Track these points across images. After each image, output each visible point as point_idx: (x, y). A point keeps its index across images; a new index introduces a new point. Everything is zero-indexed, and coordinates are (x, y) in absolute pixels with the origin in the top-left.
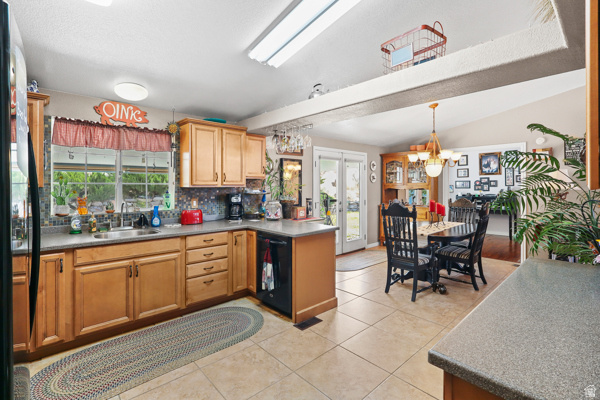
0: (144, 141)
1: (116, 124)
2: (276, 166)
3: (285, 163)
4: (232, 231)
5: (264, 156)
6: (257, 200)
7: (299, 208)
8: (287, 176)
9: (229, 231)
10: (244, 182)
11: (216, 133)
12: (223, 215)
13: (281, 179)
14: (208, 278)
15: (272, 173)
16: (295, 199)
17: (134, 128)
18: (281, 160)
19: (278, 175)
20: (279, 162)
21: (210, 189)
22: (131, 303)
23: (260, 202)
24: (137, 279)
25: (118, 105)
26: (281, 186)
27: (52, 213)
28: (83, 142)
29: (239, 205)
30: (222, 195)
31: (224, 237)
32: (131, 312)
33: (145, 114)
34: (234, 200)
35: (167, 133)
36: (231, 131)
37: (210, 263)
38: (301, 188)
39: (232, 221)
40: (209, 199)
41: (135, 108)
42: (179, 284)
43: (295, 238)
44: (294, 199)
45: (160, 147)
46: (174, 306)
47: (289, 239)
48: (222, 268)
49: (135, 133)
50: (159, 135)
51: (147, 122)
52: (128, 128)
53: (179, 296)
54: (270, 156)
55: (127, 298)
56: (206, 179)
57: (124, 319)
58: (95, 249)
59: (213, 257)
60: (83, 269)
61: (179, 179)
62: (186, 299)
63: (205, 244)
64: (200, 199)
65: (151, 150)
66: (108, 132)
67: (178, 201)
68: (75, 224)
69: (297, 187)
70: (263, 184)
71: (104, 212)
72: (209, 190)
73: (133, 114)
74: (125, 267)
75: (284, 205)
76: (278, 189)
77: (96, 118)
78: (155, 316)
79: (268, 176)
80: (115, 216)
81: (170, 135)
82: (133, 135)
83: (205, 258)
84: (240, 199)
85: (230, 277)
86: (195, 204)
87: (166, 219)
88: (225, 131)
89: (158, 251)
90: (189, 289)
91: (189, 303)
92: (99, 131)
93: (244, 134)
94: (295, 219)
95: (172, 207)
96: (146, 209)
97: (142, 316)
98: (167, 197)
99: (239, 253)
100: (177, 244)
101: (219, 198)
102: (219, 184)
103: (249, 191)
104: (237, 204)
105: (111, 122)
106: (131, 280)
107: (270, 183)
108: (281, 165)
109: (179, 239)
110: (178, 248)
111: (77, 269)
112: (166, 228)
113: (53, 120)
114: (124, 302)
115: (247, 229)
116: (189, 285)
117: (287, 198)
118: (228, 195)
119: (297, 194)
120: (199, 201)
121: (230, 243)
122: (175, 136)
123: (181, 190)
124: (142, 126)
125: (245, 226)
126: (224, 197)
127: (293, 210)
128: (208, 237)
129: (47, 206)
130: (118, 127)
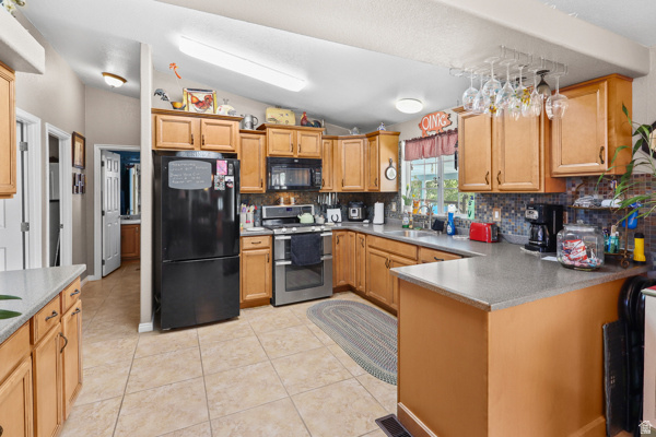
1: (431, 134)
21: (519, 195)
25: (430, 117)
27: (402, 211)
34: (528, 214)
40: (517, 210)
41: (441, 114)
51: (450, 124)
64: (505, 210)
67: (478, 210)
68: (404, 220)
71: (425, 214)
73: (440, 120)
77: (419, 134)
84: (535, 215)
86: (497, 216)
89: (402, 253)
95: (473, 216)
98: (469, 204)
105: (428, 134)
109: (415, 248)
110: (414, 256)
113: (403, 144)
120: (503, 212)
123: (480, 196)
124: (446, 129)
129: (400, 205)
130: (432, 137)
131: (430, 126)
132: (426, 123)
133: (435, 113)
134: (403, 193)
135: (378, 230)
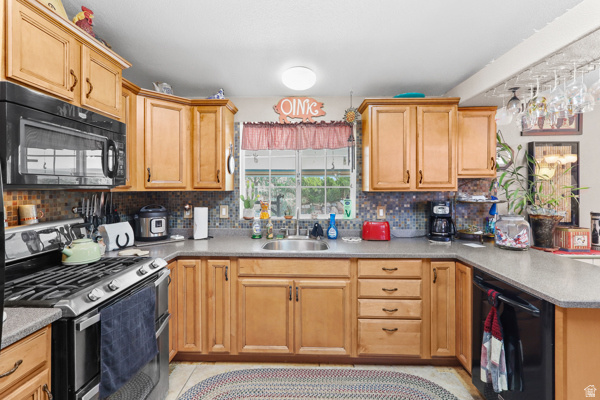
0: (322, 137)
1: (293, 122)
2: (520, 155)
3: (538, 150)
4: (430, 260)
5: (493, 141)
6: (481, 211)
7: (572, 231)
8: (543, 172)
9: (423, 260)
10: (455, 184)
11: (407, 114)
12: (423, 231)
13: (531, 178)
14: (390, 324)
15: (511, 169)
16: (564, 213)
17: (311, 123)
18: (531, 146)
19: (523, 172)
20: (525, 148)
21: (403, 193)
22: (291, 332)
23: (487, 214)
24: (297, 303)
25: (294, 101)
26: (531, 190)
27: (241, 216)
28: (265, 145)
29: (447, 218)
30: (421, 203)
31: (414, 268)
32: (291, 343)
33: (322, 106)
34: (437, 210)
35: (346, 124)
36: (431, 108)
37: (393, 304)
38: (577, 193)
39: (435, 242)
40: (401, 207)
41: (312, 100)
42: (348, 322)
43: (565, 310)
44: (560, 213)
45: (340, 143)
46: (340, 351)
47: (548, 308)
48: (412, 314)
49: (313, 129)
50: (337, 129)
51: (323, 114)
52: (305, 124)
53: (348, 340)
54: (506, 139)
55: (287, 324)
56: (393, 181)
57: (283, 349)
58: (255, 261)
59: (396, 294)
60: (246, 281)
61: (360, 182)
62: (358, 346)
63: (384, 274)
64: (389, 208)
65: (328, 148)
66: (287, 131)
67: (360, 209)
68: (256, 229)
69: (568, 192)
70: (491, 187)
71: (282, 218)
72: (402, 195)
73: (309, 108)
74: (286, 287)
75: (536, 223)
76: (523, 196)
77: (275, 118)
78: (318, 356)
79: (500, 173)
80: (293, 222)
81: (350, 126)
82: (310, 132)
83: (384, 294)
84: (447, 210)
85: (425, 331)
86: (381, 213)
87: (346, 230)
88: (421, 109)
89: (322, 274)
90: (362, 334)
91: (361, 352)
92: (279, 131)
93: (453, 109)
94: (564, 250)
95: (353, 216)
96: (323, 217)
97: (304, 351)
98: (347, 203)
99: (442, 296)
100: (344, 267)
101: (416, 207)
102: (412, 187)
103: (464, 197)
104: (442, 217)
105: (289, 120)
106: (291, 303)
107: (505, 185)
108: (530, 152)
109: (347, 263)
110: (347, 273)
111: (240, 280)
112: (343, 242)
113: (241, 126)
114: (285, 329)
115: (456, 260)
116: (361, 327)
117: (542, 211)
118: (429, 202)
119: (568, 205)
120: (388, 209)
121: (425, 277)
122: (355, 126)
123: (363, 195)
124: (319, 120)
125: (453, 254)
126: (424, 205)
127: (558, 232)
128: (390, 264)
129: (237, 209)
130: (295, 125)
131: (293, 110)
132: (287, 107)
133: (303, 97)
134: (243, 192)
135: (201, 248)
